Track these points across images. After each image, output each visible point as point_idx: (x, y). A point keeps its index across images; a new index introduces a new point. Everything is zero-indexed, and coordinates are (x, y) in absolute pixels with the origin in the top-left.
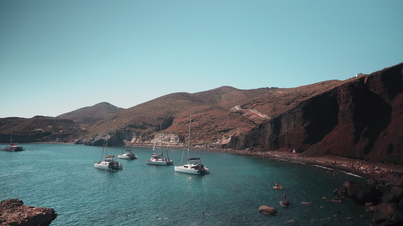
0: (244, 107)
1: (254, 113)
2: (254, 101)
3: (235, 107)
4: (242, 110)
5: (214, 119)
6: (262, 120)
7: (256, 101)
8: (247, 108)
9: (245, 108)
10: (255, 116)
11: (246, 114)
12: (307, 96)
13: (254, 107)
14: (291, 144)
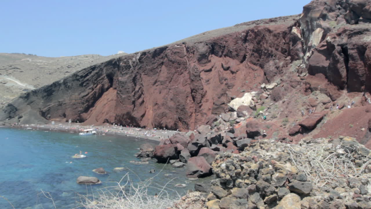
1: (10, 81)
10: (12, 84)
12: (72, 67)
13: (10, 74)
14: (67, 114)
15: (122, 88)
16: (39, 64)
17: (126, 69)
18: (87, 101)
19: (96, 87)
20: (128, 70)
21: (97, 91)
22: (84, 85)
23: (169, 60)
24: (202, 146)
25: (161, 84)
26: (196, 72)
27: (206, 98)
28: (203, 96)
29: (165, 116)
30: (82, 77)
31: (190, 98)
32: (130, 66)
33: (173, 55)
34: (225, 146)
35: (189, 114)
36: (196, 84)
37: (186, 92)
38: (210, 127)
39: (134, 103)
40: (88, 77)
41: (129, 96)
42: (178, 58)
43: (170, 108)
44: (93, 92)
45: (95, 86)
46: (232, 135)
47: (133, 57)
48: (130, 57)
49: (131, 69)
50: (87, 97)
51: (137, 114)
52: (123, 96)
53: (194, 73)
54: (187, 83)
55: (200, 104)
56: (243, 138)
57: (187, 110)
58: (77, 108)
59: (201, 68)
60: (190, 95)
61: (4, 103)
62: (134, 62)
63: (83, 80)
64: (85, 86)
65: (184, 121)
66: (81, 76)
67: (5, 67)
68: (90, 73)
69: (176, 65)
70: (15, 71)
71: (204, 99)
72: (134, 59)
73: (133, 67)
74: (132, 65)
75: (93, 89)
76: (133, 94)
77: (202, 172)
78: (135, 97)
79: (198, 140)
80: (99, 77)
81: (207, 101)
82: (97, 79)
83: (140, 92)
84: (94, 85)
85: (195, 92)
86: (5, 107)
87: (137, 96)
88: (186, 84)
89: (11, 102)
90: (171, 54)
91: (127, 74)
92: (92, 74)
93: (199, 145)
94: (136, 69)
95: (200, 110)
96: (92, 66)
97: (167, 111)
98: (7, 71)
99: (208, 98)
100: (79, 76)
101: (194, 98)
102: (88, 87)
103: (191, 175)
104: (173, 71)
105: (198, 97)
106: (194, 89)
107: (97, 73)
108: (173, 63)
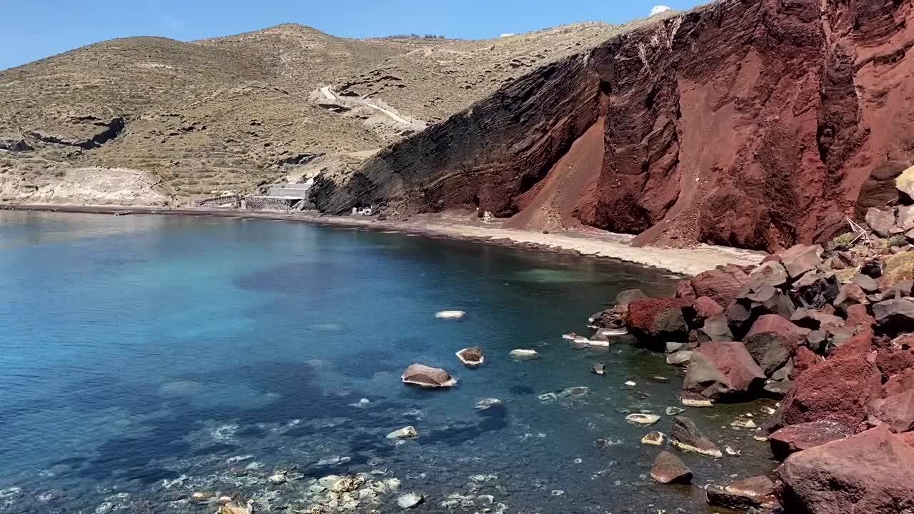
0: (349, 90)
1: (377, 111)
2: (378, 74)
3: (322, 89)
4: (343, 98)
5: (259, 124)
6: (399, 131)
7: (383, 75)
8: (356, 95)
9: (352, 94)
10: (380, 119)
11: (355, 111)
12: (523, 64)
13: (377, 93)
14: (481, 197)
15: (615, 125)
16: (442, 62)
17: (630, 71)
18: (529, 163)
19: (554, 124)
20: (635, 72)
21: (557, 135)
22: (522, 120)
23: (769, 31)
24: (762, 310)
25: (739, 109)
26: (837, 70)
27: (862, 153)
28: (851, 148)
29: (733, 206)
30: (516, 99)
31: (812, 154)
32: (640, 61)
33: (781, 16)
34: (840, 312)
35: (803, 205)
36: (834, 109)
37: (801, 135)
38: (820, 252)
39: (645, 167)
40: (531, 100)
41: (634, 149)
42: (796, 23)
43: (747, 184)
44: (546, 137)
45: (551, 122)
46: (869, 283)
47: (652, 32)
48: (642, 36)
49: (643, 70)
50: (529, 153)
51: (651, 202)
52: (618, 150)
53: (832, 73)
54: (810, 104)
55: (840, 172)
56: (898, 296)
57: (797, 190)
58: (503, 182)
59: (864, 53)
60: (815, 143)
61: (348, 169)
62: (654, 49)
63: (519, 108)
64: (524, 123)
65: (785, 225)
66: (514, 97)
67: (366, 77)
68: (540, 86)
69: (788, 47)
70: (387, 85)
71: (856, 157)
72: (655, 40)
73: (651, 63)
74: (648, 58)
75: (545, 132)
76: (644, 142)
77: (724, 386)
78: (652, 153)
79: (752, 292)
80: (563, 94)
81: (865, 161)
82: (557, 101)
83: (667, 137)
84: (548, 120)
85: (828, 135)
86: (348, 179)
87: (657, 148)
88: (806, 107)
89: (360, 168)
90: (779, 12)
91: (630, 85)
92: (544, 89)
93: (753, 306)
94: (661, 69)
95: (837, 191)
96: (545, 68)
97: (738, 193)
98: (371, 85)
99: (868, 154)
100: (508, 97)
101: (824, 152)
102: (533, 125)
103: (692, 390)
104: (779, 66)
105: (837, 148)
106: (826, 126)
107: (556, 86)
108: (780, 42)
